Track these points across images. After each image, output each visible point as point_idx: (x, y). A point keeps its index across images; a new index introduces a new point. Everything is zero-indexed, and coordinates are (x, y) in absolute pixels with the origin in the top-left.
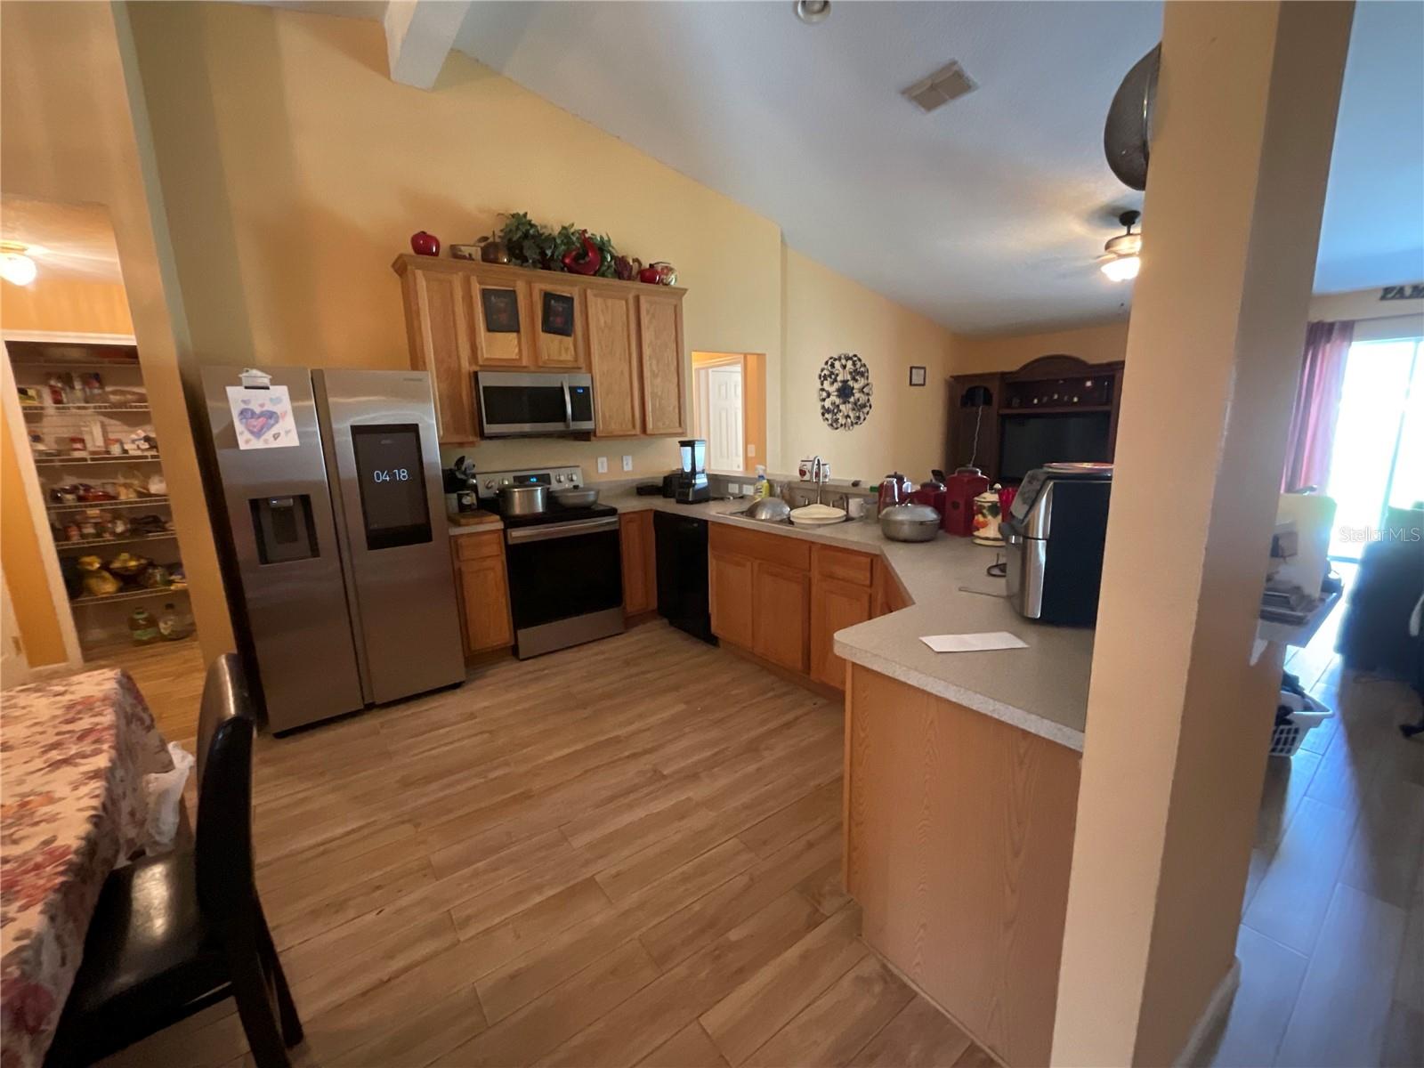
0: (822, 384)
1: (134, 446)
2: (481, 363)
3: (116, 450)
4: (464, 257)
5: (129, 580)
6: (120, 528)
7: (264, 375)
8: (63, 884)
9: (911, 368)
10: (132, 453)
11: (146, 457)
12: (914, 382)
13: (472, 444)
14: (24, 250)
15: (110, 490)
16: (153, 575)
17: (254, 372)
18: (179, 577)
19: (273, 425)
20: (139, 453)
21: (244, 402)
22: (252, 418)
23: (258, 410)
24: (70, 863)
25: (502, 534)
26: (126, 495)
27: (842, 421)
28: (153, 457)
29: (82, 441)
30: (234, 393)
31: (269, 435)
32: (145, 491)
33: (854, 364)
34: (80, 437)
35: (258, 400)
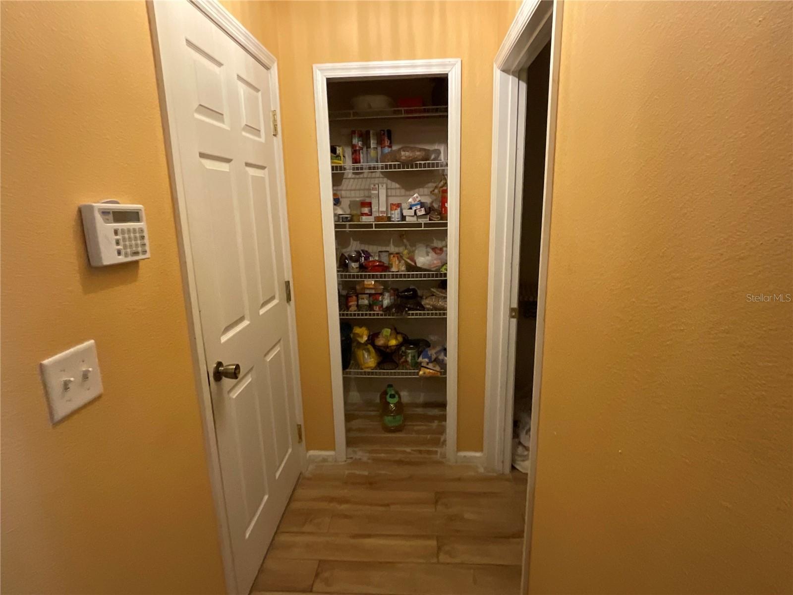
3: (396, 216)
5: (387, 357)
6: (386, 301)
15: (385, 259)
16: (406, 355)
18: (427, 360)
26: (398, 267)
29: (369, 205)
32: (413, 264)
34: (368, 200)
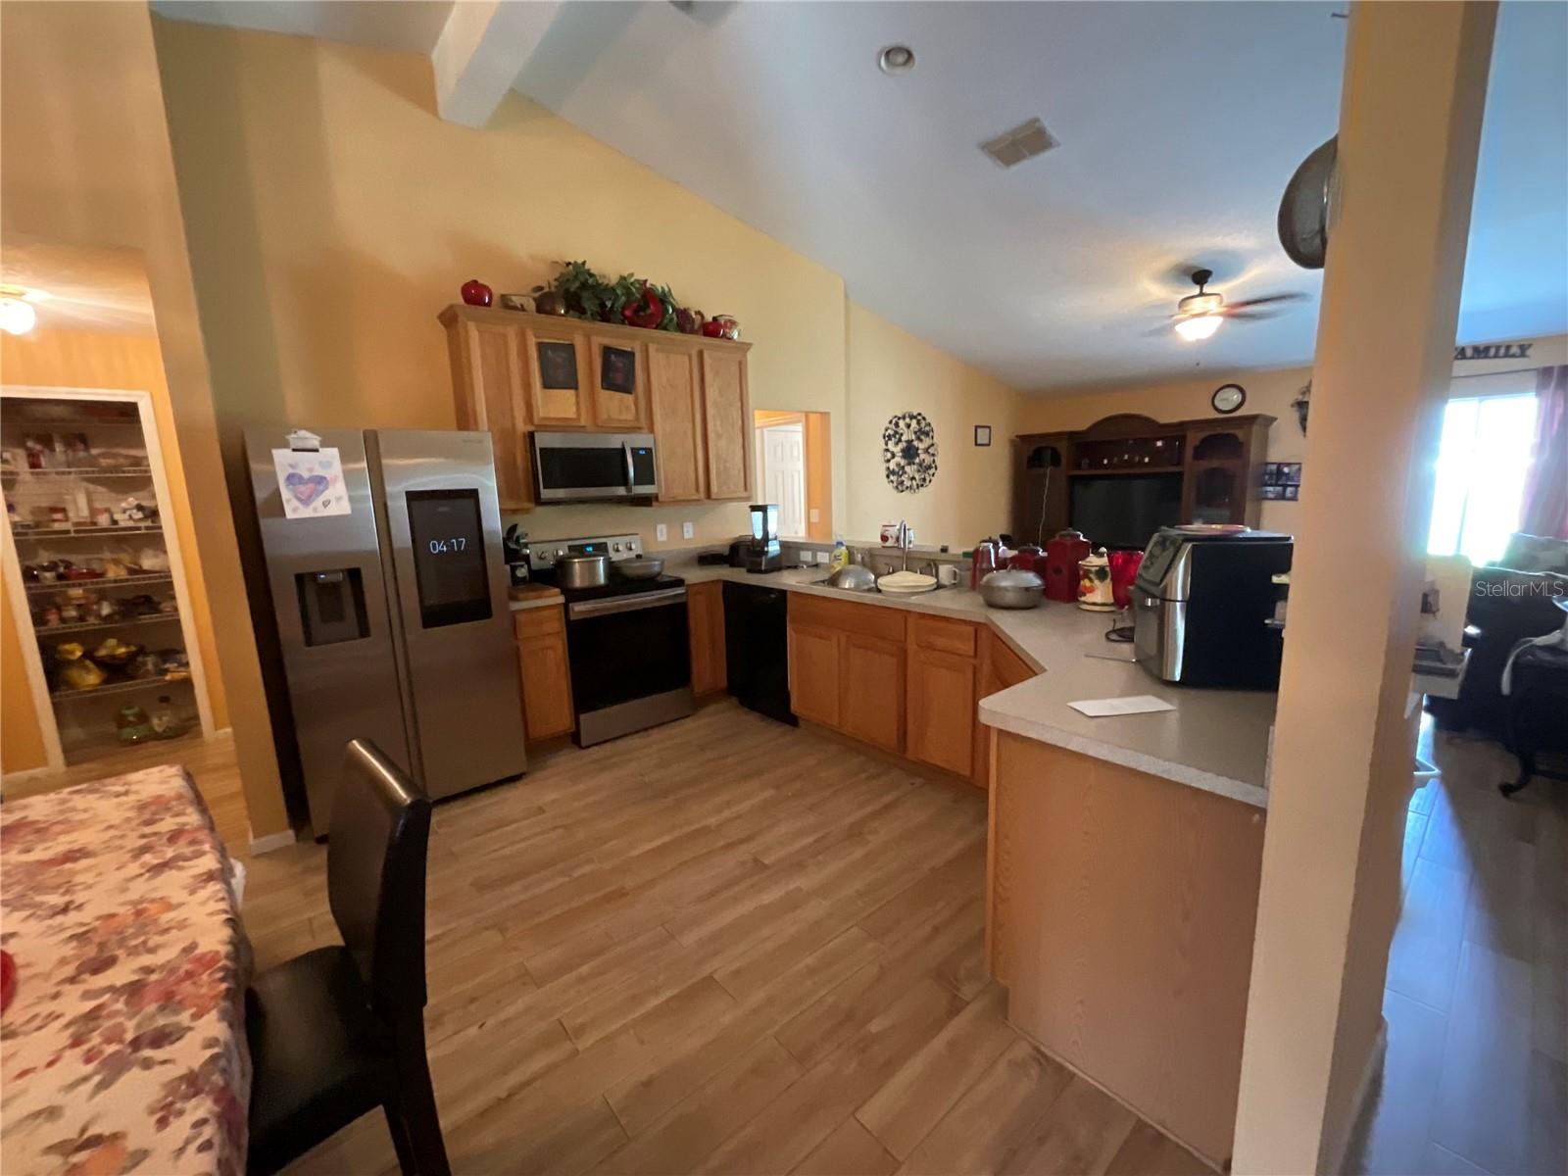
0: (886, 444)
1: (126, 516)
2: (536, 422)
3: (103, 520)
4: (514, 308)
5: (115, 670)
6: (106, 610)
7: (315, 437)
8: (228, 990)
9: (977, 427)
10: (122, 524)
11: (139, 528)
12: (979, 442)
13: (527, 511)
14: (22, 294)
15: (96, 567)
16: (145, 664)
17: (303, 433)
18: (176, 665)
19: (323, 491)
20: (131, 524)
21: (291, 466)
22: (300, 484)
23: (306, 475)
24: (224, 968)
25: (562, 609)
26: (114, 572)
27: (907, 483)
28: (147, 528)
29: (63, 510)
30: (281, 456)
31: (318, 503)
32: (136, 567)
33: (919, 423)
34: (61, 506)
35: (307, 465)
